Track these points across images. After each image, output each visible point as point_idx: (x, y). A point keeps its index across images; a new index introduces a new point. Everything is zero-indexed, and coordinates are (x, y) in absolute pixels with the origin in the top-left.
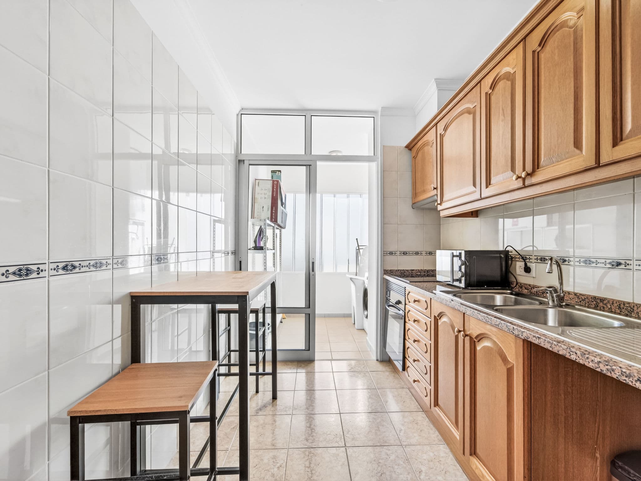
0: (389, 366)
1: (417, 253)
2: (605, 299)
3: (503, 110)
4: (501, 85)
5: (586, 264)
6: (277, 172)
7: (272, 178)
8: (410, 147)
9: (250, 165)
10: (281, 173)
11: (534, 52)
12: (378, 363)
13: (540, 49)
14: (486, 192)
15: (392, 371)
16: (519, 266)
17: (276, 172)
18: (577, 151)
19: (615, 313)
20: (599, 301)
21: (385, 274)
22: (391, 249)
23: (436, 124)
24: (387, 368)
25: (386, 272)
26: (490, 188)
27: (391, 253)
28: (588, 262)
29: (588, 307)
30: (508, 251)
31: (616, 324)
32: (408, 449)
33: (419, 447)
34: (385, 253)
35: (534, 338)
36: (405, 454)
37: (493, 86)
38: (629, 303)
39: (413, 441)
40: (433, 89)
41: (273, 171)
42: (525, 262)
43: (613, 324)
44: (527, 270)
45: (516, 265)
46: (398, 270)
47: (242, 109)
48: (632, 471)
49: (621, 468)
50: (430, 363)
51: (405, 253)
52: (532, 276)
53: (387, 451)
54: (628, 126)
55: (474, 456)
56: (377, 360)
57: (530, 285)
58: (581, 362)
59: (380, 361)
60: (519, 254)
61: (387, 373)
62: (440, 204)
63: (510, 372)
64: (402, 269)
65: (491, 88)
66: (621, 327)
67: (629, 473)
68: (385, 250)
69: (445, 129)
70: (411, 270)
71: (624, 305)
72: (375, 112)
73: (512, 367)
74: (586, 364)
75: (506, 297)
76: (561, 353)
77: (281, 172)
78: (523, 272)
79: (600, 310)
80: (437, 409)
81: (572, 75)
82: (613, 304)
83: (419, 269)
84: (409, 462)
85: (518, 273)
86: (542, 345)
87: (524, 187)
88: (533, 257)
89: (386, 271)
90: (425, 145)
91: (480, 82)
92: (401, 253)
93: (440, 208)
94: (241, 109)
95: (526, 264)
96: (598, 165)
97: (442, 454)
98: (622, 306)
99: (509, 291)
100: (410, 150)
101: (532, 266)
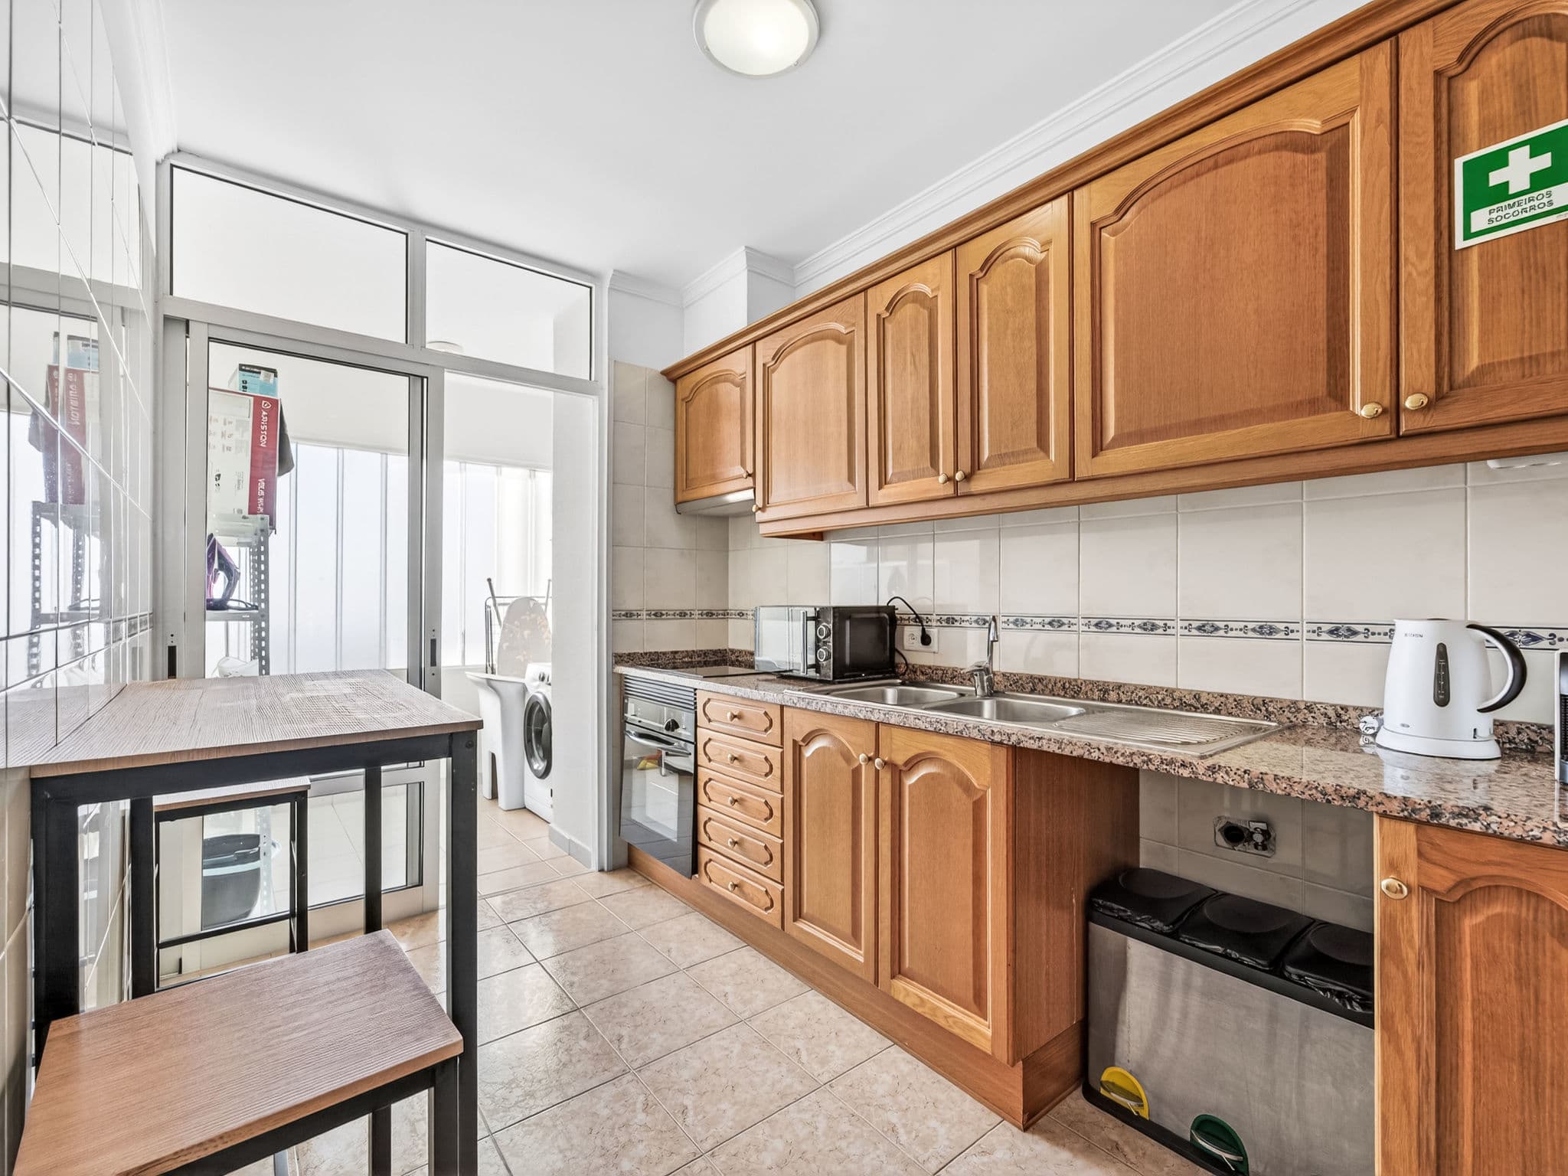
0: (634, 876)
1: (683, 614)
2: (1046, 677)
3: (913, 355)
4: (907, 311)
5: (1017, 625)
6: (263, 372)
7: (245, 388)
8: (673, 375)
9: (210, 339)
10: (276, 376)
11: (971, 276)
12: (604, 876)
13: (981, 275)
14: (879, 497)
15: (647, 886)
16: (910, 636)
17: (260, 373)
18: (1042, 454)
19: (1059, 695)
20: (1036, 681)
21: (617, 663)
22: (631, 605)
23: (754, 342)
24: (632, 881)
25: (619, 659)
26: (887, 489)
27: (629, 615)
28: (1019, 623)
29: (1023, 692)
30: (894, 608)
31: (1074, 711)
32: (756, 1023)
33: (772, 1012)
34: (620, 615)
35: (1032, 741)
36: (757, 1035)
37: (892, 307)
38: (1075, 680)
39: (758, 1004)
40: (737, 264)
41: (245, 365)
42: (922, 626)
43: (1067, 712)
44: (926, 640)
45: (903, 631)
46: (646, 654)
47: (179, 151)
48: (1115, 906)
49: (1105, 907)
50: (782, 837)
51: (658, 615)
52: (930, 649)
53: (722, 1043)
54: (1111, 432)
55: (900, 976)
56: (601, 870)
57: (930, 668)
58: (1107, 760)
59: (609, 871)
60: (915, 613)
61: (639, 893)
62: (762, 509)
63: (978, 807)
64: (653, 651)
65: (887, 309)
66: (1080, 715)
67: (1111, 909)
68: (617, 608)
69: (777, 357)
70: (672, 652)
71: (1070, 683)
72: (594, 276)
73: (983, 799)
74: (1114, 761)
75: (901, 690)
76: (1075, 754)
77: (279, 374)
78: (917, 643)
79: (1039, 694)
80: (802, 925)
81: (1034, 335)
82: (1055, 683)
83: (690, 649)
84: (768, 1044)
85: (906, 647)
86: (1045, 748)
87: (956, 496)
88: (935, 617)
89: (620, 657)
90: (717, 379)
91: (865, 290)
92: (649, 615)
93: (760, 516)
94: (176, 150)
95: (923, 630)
96: (1072, 480)
97: (817, 1007)
98: (1067, 685)
99: (899, 681)
100: (674, 381)
101: (933, 632)
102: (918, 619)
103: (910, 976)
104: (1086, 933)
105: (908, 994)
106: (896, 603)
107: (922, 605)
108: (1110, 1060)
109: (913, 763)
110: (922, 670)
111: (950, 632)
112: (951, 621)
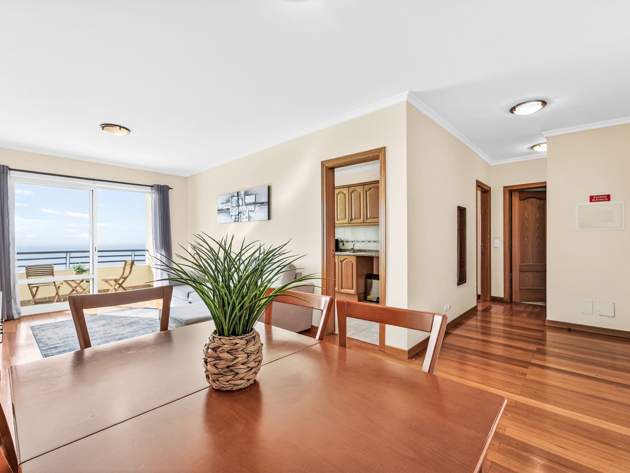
30: (338, 240)
44: (343, 245)
87: (349, 223)
102: (342, 241)
103: (344, 288)
104: (366, 281)
105: (343, 291)
106: (338, 239)
107: (342, 239)
108: (369, 295)
109: (344, 260)
110: (343, 250)
111: (348, 243)
112: (347, 242)
